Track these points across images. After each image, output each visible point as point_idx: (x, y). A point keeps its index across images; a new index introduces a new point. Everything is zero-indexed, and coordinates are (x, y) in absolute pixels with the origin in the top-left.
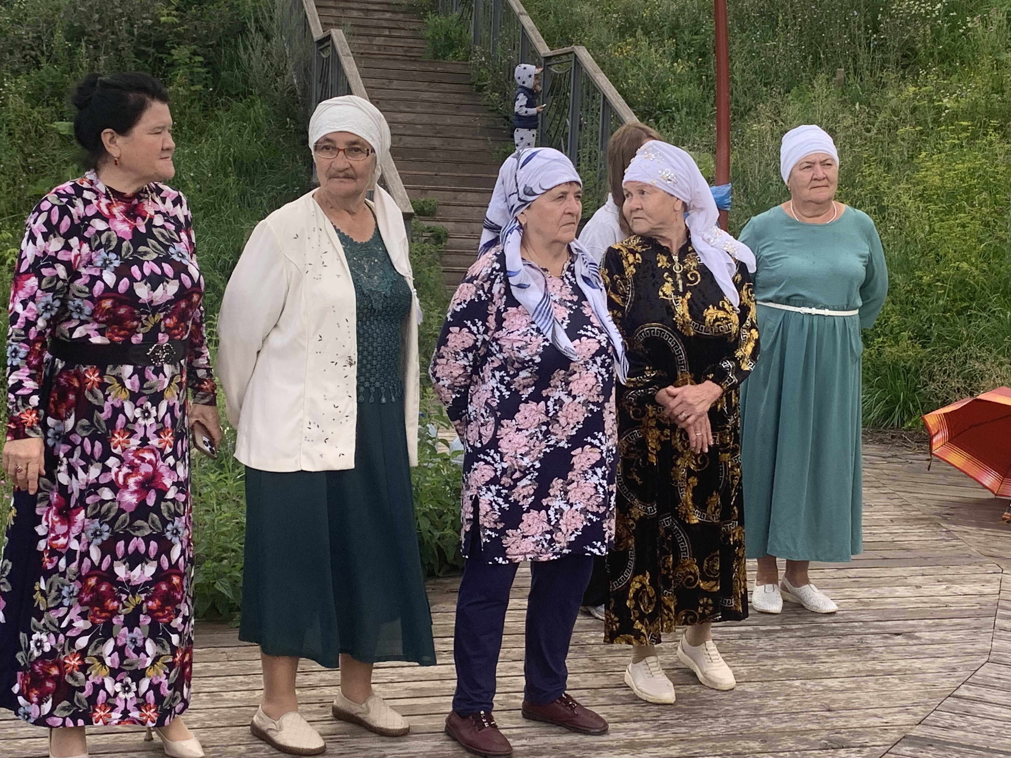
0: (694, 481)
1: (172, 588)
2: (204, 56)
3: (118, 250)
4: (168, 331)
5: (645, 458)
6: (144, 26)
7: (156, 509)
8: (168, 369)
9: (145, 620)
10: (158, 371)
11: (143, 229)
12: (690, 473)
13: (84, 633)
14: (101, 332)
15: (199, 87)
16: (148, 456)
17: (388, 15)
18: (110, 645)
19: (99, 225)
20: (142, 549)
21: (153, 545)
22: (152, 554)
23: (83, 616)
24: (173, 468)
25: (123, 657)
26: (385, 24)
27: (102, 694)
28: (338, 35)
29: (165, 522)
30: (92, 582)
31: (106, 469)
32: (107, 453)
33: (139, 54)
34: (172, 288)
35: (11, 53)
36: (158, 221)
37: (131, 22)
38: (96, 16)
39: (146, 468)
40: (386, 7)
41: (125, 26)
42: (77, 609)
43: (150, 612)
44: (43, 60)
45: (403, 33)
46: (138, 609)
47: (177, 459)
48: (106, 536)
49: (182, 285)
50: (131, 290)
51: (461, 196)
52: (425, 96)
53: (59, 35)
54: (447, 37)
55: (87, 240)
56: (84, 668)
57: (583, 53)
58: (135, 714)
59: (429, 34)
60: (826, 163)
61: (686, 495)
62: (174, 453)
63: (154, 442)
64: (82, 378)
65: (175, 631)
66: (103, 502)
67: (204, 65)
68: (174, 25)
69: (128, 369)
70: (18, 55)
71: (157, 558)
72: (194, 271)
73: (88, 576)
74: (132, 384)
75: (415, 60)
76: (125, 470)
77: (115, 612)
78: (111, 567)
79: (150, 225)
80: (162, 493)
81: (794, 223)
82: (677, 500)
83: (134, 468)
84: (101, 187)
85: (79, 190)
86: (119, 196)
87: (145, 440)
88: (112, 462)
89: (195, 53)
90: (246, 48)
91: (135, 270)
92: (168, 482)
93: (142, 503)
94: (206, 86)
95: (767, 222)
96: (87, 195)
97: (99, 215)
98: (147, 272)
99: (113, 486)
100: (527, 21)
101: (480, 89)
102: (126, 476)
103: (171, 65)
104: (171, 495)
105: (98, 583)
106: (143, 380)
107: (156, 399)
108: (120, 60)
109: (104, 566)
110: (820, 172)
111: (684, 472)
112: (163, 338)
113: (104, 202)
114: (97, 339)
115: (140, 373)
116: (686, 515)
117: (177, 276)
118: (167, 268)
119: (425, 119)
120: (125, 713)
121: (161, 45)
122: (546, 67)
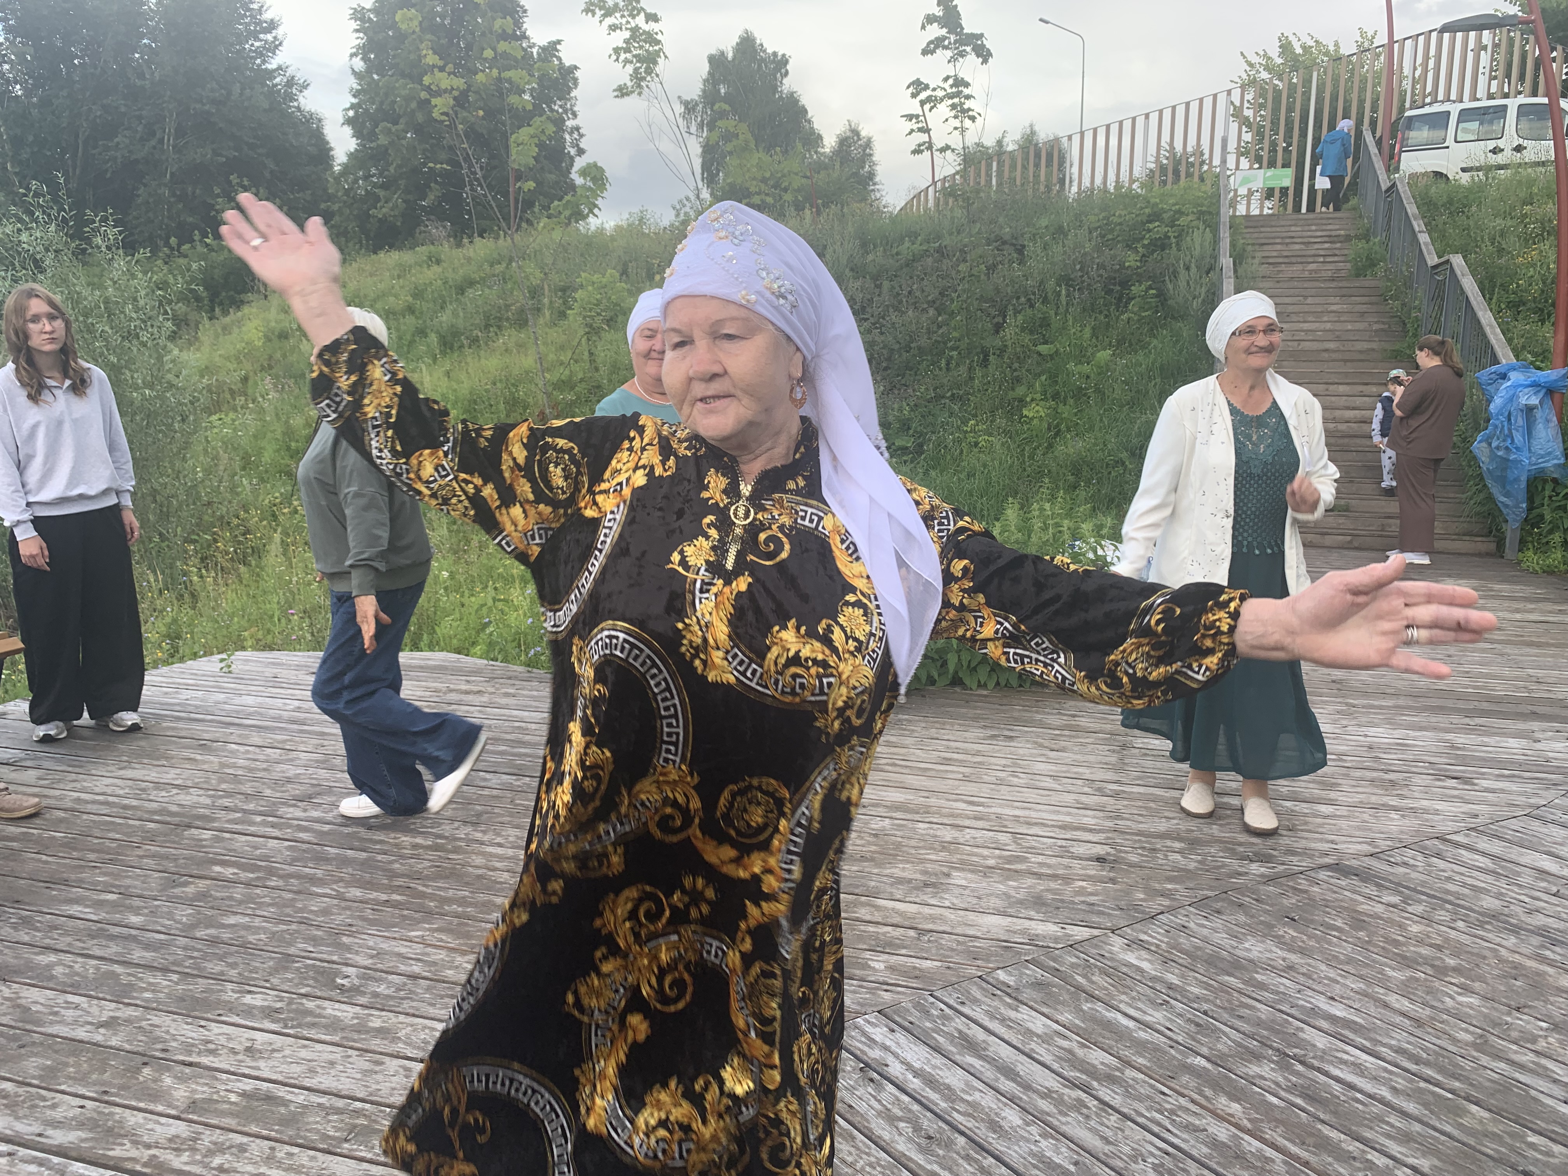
2: (1157, 289)
6: (1114, 271)
15: (1149, 313)
17: (1327, 245)
26: (1321, 253)
28: (1227, 263)
33: (1109, 292)
35: (1018, 298)
38: (1078, 267)
40: (1328, 240)
41: (1097, 272)
44: (1039, 301)
45: (1336, 259)
51: (1332, 387)
52: (1335, 307)
53: (1051, 283)
54: (1368, 257)
57: (1458, 261)
59: (1354, 257)
67: (1157, 296)
68: (1137, 268)
70: (1022, 299)
75: (1335, 280)
89: (1150, 288)
94: (1156, 312)
100: (1425, 238)
101: (1385, 299)
103: (1131, 298)
108: (1093, 296)
119: (1328, 326)
121: (1125, 284)
122: (1432, 276)
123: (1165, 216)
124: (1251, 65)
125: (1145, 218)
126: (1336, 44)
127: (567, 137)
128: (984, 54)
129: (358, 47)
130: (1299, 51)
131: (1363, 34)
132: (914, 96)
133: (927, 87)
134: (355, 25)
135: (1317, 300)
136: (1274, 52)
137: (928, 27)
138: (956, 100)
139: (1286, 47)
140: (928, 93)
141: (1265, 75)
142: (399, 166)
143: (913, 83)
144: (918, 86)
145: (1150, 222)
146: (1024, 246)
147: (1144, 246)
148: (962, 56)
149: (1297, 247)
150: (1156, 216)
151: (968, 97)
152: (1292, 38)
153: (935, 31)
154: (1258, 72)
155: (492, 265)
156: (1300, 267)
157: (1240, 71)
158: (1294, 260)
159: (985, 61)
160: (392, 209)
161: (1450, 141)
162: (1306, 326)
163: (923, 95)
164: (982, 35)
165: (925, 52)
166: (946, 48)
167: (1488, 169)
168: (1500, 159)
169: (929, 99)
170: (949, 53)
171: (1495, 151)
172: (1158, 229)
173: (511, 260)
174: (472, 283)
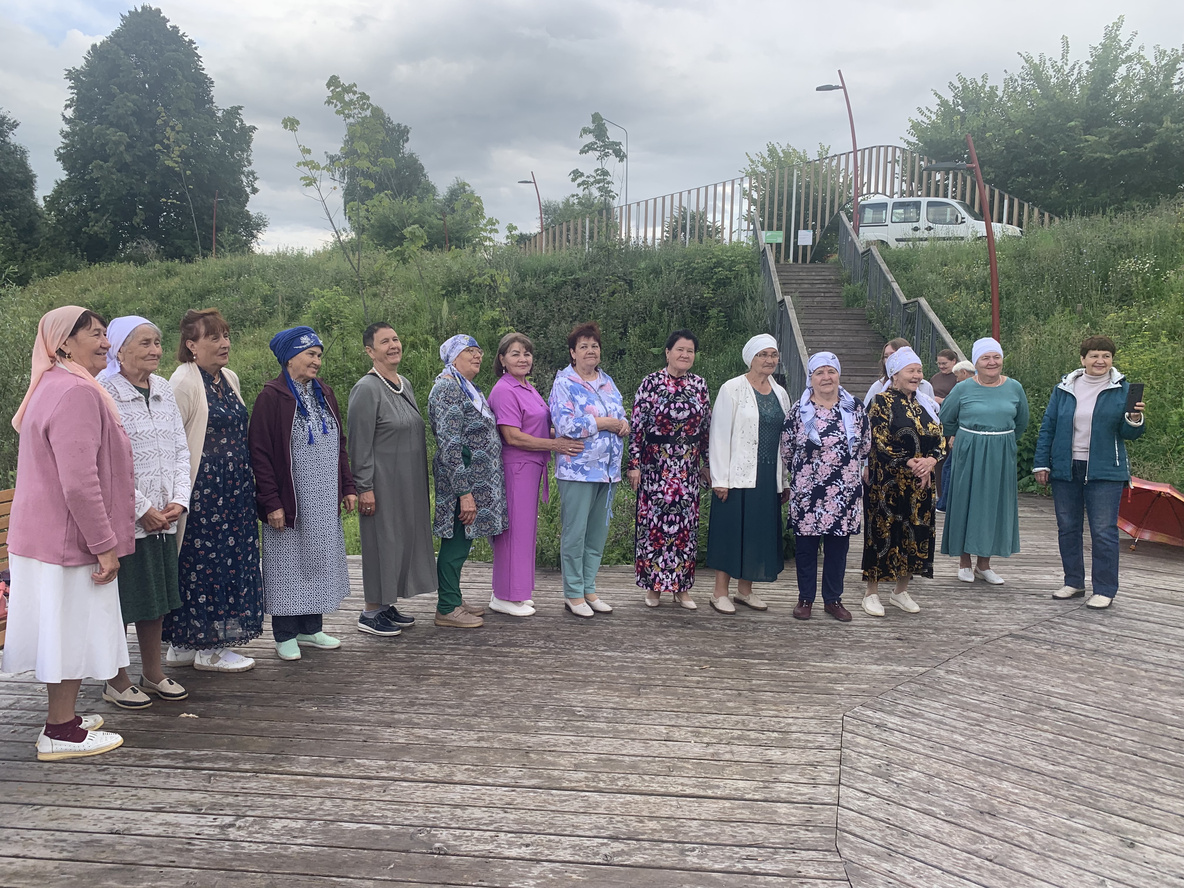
0: (919, 505)
1: (684, 535)
2: (725, 312)
3: (667, 397)
4: (685, 431)
5: (898, 493)
6: (696, 300)
7: (679, 503)
8: (685, 446)
9: (674, 548)
10: (681, 447)
11: (680, 390)
12: (918, 501)
13: (651, 552)
14: (659, 430)
15: (721, 328)
16: (676, 481)
17: (824, 286)
18: (661, 558)
19: (663, 387)
20: (674, 519)
21: (678, 517)
22: (678, 521)
23: (651, 545)
24: (687, 487)
25: (666, 564)
26: (822, 290)
27: (658, 578)
28: (788, 299)
29: (682, 509)
30: (654, 531)
31: (660, 486)
32: (660, 479)
33: (693, 313)
34: (687, 413)
35: (633, 316)
36: (688, 388)
37: (689, 298)
38: (673, 296)
39: (675, 486)
40: (823, 281)
41: (686, 300)
42: (648, 543)
43: (676, 545)
44: (647, 318)
45: (831, 294)
46: (672, 544)
47: (689, 483)
48: (660, 513)
49: (691, 413)
50: (669, 412)
51: (852, 378)
52: (839, 327)
53: (655, 307)
54: (854, 295)
55: (657, 393)
56: (651, 566)
57: (923, 301)
58: (671, 588)
59: (844, 294)
60: (996, 357)
61: (915, 511)
62: (687, 481)
63: (679, 475)
64: (652, 448)
65: (685, 553)
66: (659, 499)
67: (724, 317)
68: (711, 298)
69: (668, 445)
70: (636, 317)
71: (679, 523)
72: (698, 407)
73: (653, 529)
74: (670, 451)
75: (835, 308)
76: (667, 486)
77: (663, 545)
78: (662, 526)
79: (684, 389)
80: (681, 496)
81: (978, 386)
82: (911, 514)
83: (670, 485)
84: (666, 374)
85: (658, 374)
86: (673, 378)
87: (675, 475)
88: (662, 483)
89: (720, 311)
90: (743, 308)
91: (672, 405)
92: (684, 492)
93: (674, 500)
94: (725, 327)
95: (964, 386)
96: (660, 376)
97: (663, 384)
98: (677, 406)
99: (662, 492)
100: (895, 285)
101: (870, 322)
102: (668, 489)
103: (708, 318)
104: (685, 497)
105: (657, 532)
106: (674, 450)
107: (680, 458)
108: (684, 316)
109: (659, 525)
110: (992, 361)
111: (915, 501)
112: (683, 434)
113: (667, 379)
114: (657, 433)
115: (673, 447)
116: (914, 521)
117: (690, 409)
118: (686, 405)
119: (838, 339)
120: (667, 587)
121: (703, 308)
122: (904, 309)
123: (726, 264)
124: (752, 161)
125: (712, 266)
126: (804, 152)
127: (244, 179)
128: (621, 156)
129: (72, 100)
130: (781, 155)
131: (822, 146)
132: (573, 180)
133: (582, 175)
134: (70, 83)
135: (827, 322)
136: (766, 154)
137: (584, 136)
138: (601, 185)
139: (772, 152)
140: (583, 178)
141: (762, 169)
142: (108, 195)
143: (574, 172)
144: (576, 174)
145: (715, 267)
146: (631, 281)
147: (713, 284)
148: (607, 156)
149: (806, 286)
150: (718, 264)
151: (608, 183)
152: (776, 145)
153: (590, 138)
154: (757, 166)
155: (225, 278)
156: (810, 299)
157: (746, 164)
158: (805, 294)
159: (621, 160)
160: (102, 228)
161: (888, 222)
162: (825, 338)
163: (580, 180)
164: (620, 143)
165: (582, 152)
166: (596, 150)
167: (914, 240)
168: (918, 234)
169: (583, 183)
170: (598, 154)
171: (916, 229)
172: (721, 273)
173: (240, 275)
174: (209, 292)
